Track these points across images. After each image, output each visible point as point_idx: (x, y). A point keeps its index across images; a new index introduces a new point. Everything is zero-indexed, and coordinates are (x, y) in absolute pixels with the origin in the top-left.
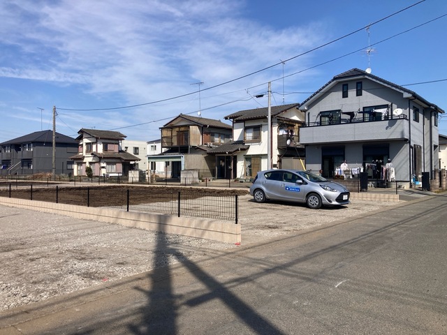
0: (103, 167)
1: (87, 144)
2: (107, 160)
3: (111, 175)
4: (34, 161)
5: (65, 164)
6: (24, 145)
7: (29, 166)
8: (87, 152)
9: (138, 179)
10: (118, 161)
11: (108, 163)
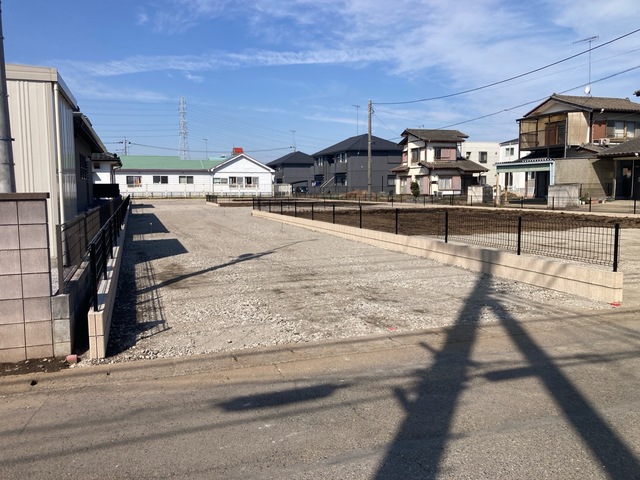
0: (434, 182)
1: (413, 150)
2: (439, 172)
3: (444, 193)
4: (349, 176)
5: (386, 178)
6: (338, 155)
7: (343, 183)
8: (413, 161)
9: (481, 199)
10: (456, 172)
11: (441, 177)
